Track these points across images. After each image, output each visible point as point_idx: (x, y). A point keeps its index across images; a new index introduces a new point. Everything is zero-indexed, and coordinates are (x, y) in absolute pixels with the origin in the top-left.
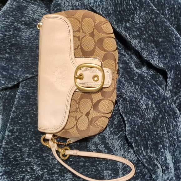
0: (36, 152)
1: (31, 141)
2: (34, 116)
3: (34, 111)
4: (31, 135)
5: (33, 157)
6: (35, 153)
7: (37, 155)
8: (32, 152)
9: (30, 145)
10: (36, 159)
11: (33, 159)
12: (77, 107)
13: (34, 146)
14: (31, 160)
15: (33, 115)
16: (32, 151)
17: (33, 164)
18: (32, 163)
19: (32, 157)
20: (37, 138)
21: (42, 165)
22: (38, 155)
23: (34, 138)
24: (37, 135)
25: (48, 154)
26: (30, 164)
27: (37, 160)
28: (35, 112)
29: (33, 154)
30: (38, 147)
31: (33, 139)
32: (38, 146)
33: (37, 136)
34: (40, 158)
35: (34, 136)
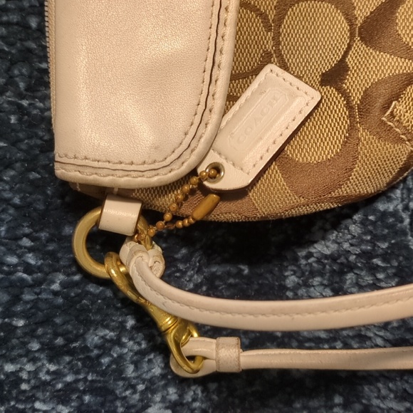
0: (47, 321)
1: (13, 260)
2: (20, 120)
3: (22, 97)
4: (12, 225)
5: (29, 352)
6: (40, 331)
7: (51, 340)
8: (21, 323)
9: (12, 285)
10: (51, 361)
11: (34, 360)
12: (270, 46)
13: (31, 286)
14: (21, 370)
15: (13, 119)
16: (24, 315)
17: (33, 388)
18: (24, 387)
19: (20, 351)
20: (45, 246)
21: (84, 392)
22: (60, 341)
23: (26, 242)
24: (41, 230)
25: (112, 330)
26: (14, 392)
27: (53, 368)
28: (25, 103)
29: (31, 333)
30: (56, 294)
31: (21, 247)
32: (56, 287)
33: (43, 235)
34: (67, 359)
35: (27, 230)
